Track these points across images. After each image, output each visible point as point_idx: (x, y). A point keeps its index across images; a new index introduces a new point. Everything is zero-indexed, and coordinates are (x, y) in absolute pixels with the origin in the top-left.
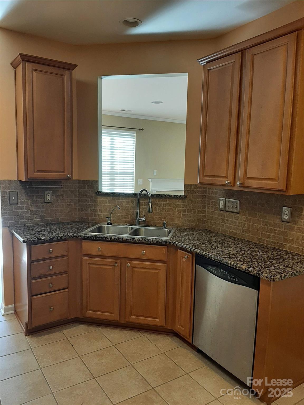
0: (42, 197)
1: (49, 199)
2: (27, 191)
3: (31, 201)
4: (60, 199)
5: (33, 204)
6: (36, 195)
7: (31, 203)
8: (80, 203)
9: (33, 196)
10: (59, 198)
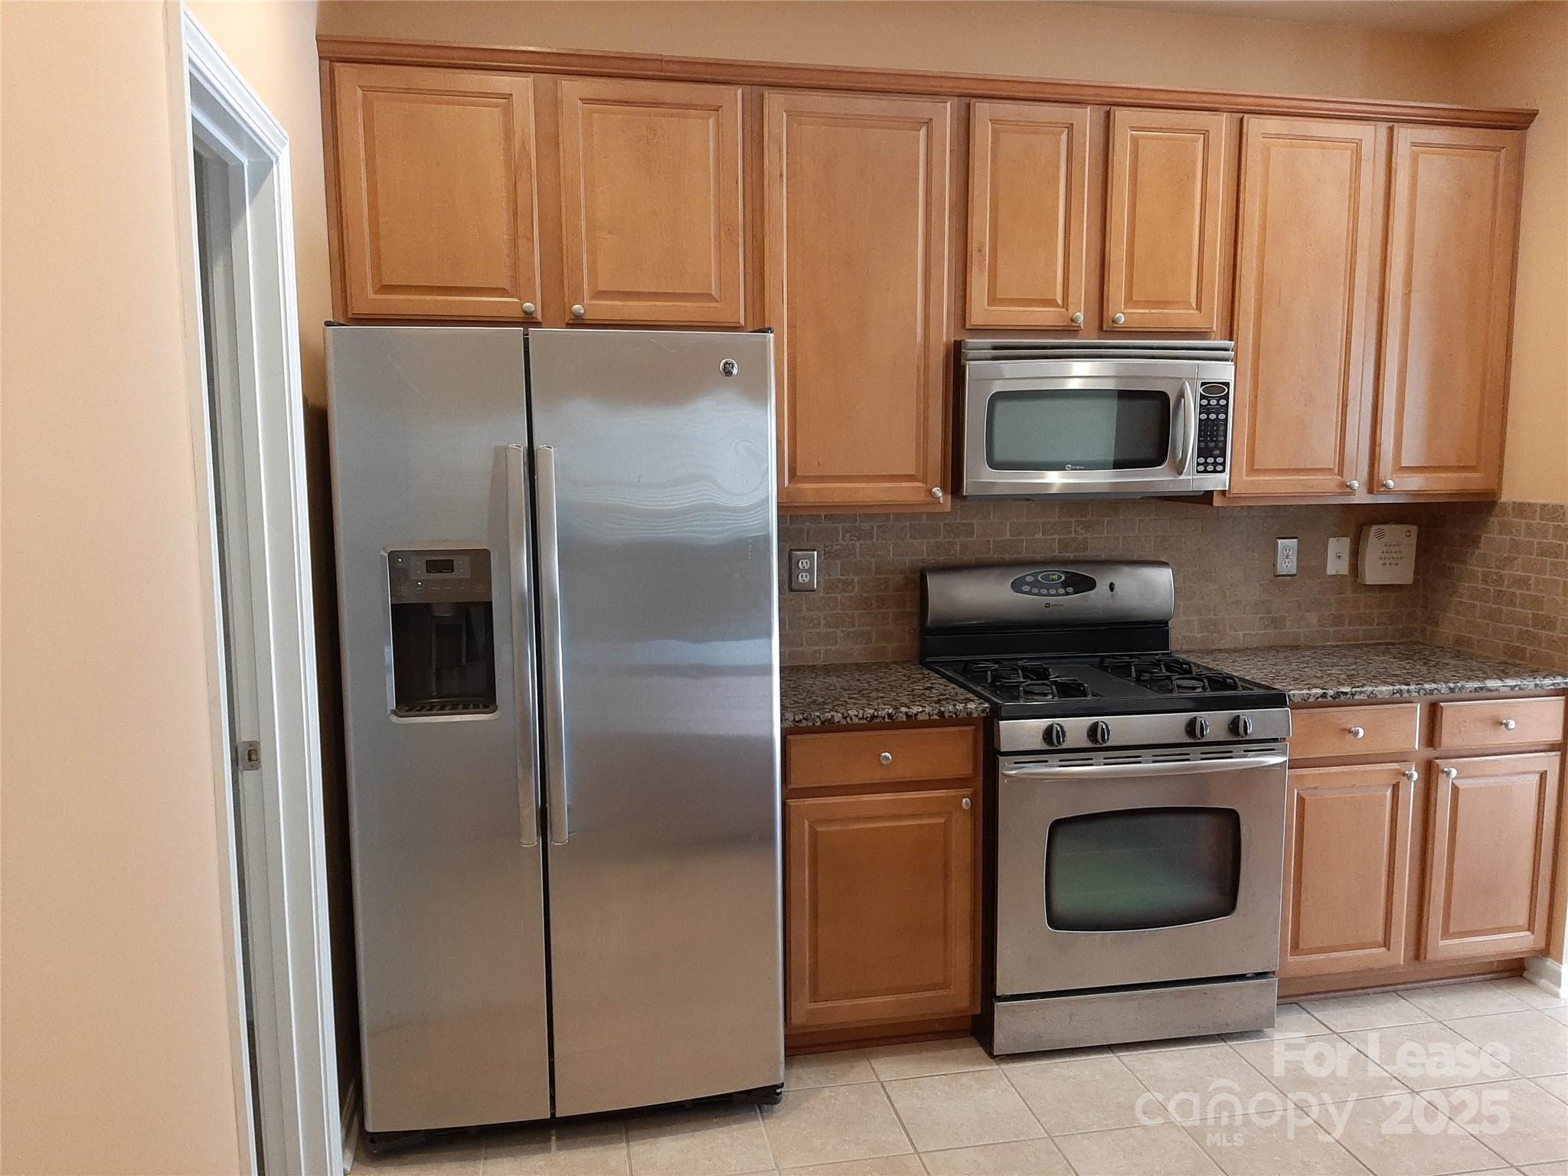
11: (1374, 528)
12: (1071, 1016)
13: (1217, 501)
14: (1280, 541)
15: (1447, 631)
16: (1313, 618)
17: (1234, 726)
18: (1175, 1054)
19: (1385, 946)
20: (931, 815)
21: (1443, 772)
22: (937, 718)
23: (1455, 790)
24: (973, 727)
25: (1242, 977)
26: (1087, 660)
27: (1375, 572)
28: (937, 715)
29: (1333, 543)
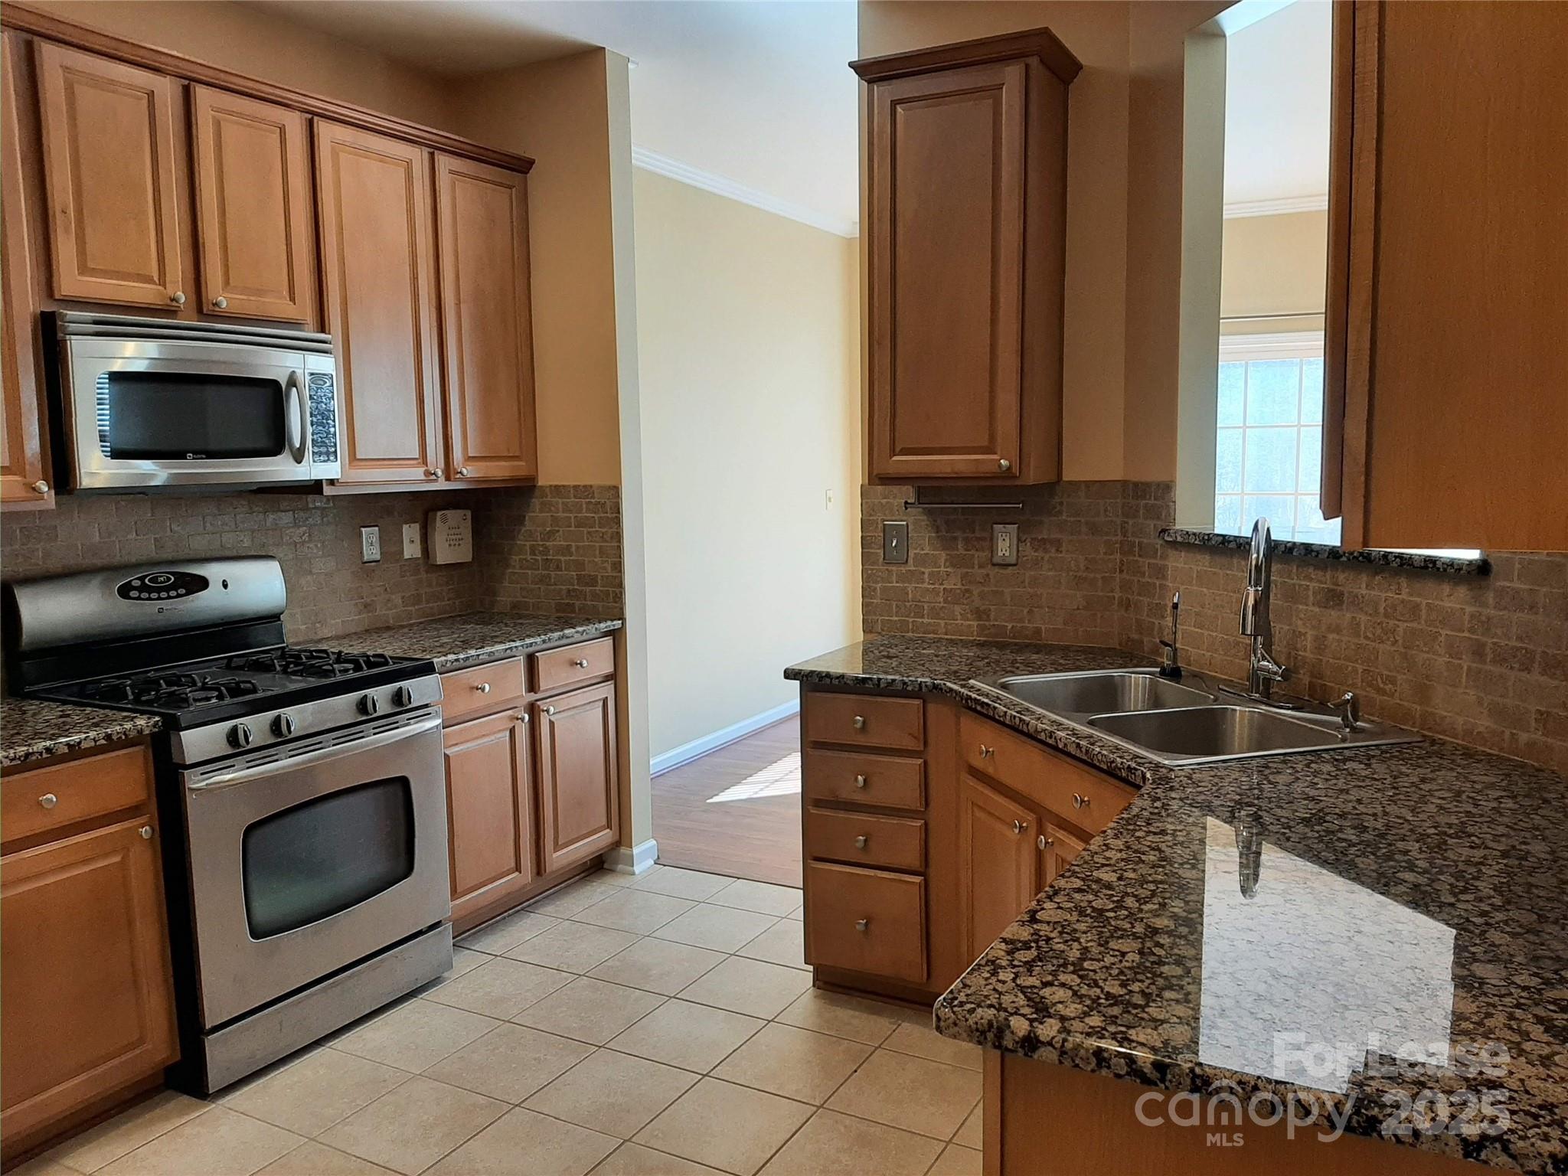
0: (986, 544)
1: (1007, 554)
2: (935, 521)
3: (947, 555)
4: (1047, 557)
5: (953, 565)
6: (966, 535)
7: (947, 564)
8: (1124, 575)
9: (955, 538)
10: (1046, 551)
11: (439, 513)
12: (281, 1024)
13: (328, 491)
14: (363, 529)
15: (505, 598)
16: (397, 599)
17: (398, 698)
18: (380, 1023)
19: (517, 870)
20: (106, 855)
21: (543, 711)
22: (103, 742)
23: (552, 724)
24: (143, 747)
25: (420, 933)
26: (214, 663)
27: (444, 554)
28: (103, 739)
29: (406, 529)
